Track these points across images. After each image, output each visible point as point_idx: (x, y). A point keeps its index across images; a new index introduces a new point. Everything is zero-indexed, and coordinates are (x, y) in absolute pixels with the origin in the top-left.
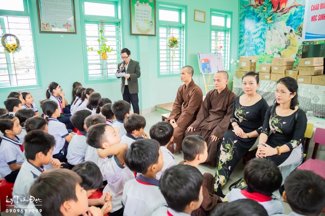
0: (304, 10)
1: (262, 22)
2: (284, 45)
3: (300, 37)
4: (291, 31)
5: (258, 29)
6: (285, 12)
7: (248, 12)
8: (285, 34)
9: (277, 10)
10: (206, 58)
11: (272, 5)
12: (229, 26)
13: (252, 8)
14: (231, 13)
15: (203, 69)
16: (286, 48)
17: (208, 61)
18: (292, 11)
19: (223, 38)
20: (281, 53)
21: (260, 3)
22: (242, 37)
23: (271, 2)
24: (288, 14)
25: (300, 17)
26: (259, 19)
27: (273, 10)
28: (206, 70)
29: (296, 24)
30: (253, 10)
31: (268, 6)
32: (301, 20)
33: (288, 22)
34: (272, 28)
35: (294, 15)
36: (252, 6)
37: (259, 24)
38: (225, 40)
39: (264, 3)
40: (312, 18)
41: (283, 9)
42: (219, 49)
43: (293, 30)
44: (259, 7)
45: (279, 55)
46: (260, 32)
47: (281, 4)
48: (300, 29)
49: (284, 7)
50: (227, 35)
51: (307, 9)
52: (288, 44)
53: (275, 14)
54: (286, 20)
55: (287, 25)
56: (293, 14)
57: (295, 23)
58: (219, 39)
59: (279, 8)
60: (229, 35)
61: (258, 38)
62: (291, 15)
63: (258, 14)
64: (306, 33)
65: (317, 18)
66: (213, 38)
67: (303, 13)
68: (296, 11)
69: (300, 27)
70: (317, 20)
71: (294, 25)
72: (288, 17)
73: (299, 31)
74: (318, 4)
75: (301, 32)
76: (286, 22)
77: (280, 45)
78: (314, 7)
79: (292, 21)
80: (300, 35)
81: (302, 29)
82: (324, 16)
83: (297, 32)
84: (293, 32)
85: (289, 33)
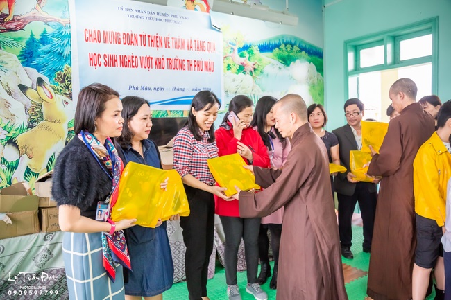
2: (22, 120)
3: (68, 100)
4: (40, 81)
6: (11, 26)
8: (23, 88)
16: (30, 127)
18: (35, 29)
24: (24, 35)
25: (59, 50)
29: (50, 65)
32: (62, 57)
33: (27, 57)
35: (44, 40)
40: (91, 59)
41: (4, 15)
43: (46, 79)
48: (65, 79)
49: (6, 11)
52: (35, 117)
54: (18, 50)
55: (26, 64)
56: (37, 37)
57: (47, 61)
62: (32, 40)
65: (102, 61)
67: (65, 42)
68: (45, 32)
69: (65, 75)
70: (103, 64)
71: (45, 66)
72: (24, 44)
73: (63, 85)
74: (99, 31)
75: (67, 87)
76: (21, 56)
77: (10, 117)
78: (91, 35)
79: (39, 56)
80: (66, 94)
81: (70, 81)
82: (116, 60)
83: (59, 87)
84: (46, 86)
85: (35, 87)
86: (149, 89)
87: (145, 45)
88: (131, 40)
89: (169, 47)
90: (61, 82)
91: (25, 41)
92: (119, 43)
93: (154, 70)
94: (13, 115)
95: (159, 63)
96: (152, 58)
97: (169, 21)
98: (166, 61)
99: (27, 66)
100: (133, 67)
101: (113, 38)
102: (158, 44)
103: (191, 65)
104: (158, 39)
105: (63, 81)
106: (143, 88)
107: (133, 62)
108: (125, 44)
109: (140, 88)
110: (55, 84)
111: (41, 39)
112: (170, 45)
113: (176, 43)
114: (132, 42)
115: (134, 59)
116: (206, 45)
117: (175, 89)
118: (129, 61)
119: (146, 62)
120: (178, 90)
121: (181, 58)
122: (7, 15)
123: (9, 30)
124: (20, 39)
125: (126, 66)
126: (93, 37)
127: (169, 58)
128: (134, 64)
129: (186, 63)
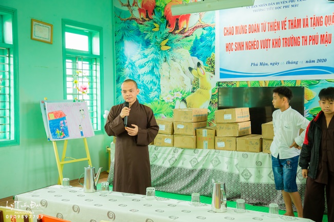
0: (214, 34)
1: (153, 49)
2: (189, 88)
3: (213, 75)
4: (199, 64)
5: (146, 60)
6: (187, 34)
7: (128, 29)
8: (190, 69)
9: (175, 30)
10: (58, 109)
11: (167, 22)
12: (96, 51)
13: (134, 24)
14: (100, 30)
15: (53, 131)
16: (193, 92)
17: (61, 115)
18: (198, 33)
19: (87, 73)
20: (187, 99)
21: (147, 17)
22: (121, 71)
23: (164, 17)
24: (192, 38)
25: (209, 44)
26: (147, 43)
27: (168, 30)
28: (58, 132)
29: (204, 54)
30: (138, 27)
31: (161, 23)
32: (211, 48)
33: (193, 51)
34: (169, 59)
35: (201, 40)
36: (135, 19)
37: (148, 51)
38: (91, 76)
39: (153, 17)
40: (227, 47)
41: (184, 29)
42: (80, 92)
43: (201, 63)
44: (146, 23)
45: (183, 103)
46: (151, 64)
47: (181, 21)
48: (212, 62)
49: (185, 27)
50: (94, 67)
51: (219, 32)
52: (196, 86)
53: (172, 36)
54: (189, 47)
55: (193, 55)
56: (199, 38)
57: (203, 52)
58: (80, 75)
59: (177, 28)
60: (98, 67)
61: (148, 74)
62: (196, 40)
63: (145, 34)
64: (221, 69)
65: (234, 47)
66: (69, 72)
67: (213, 38)
68: (203, 34)
69: (212, 60)
70: (234, 49)
71: (202, 55)
72: (192, 43)
73: (210, 66)
74: (233, 27)
75: (213, 67)
76: (190, 50)
77: (184, 86)
78: (227, 31)
79: (199, 50)
80: (212, 71)
81: (214, 63)
82: (243, 46)
83: (208, 67)
84: (202, 67)
85: (196, 68)
86: (267, 64)
87: (265, 31)
88: (254, 29)
89: (285, 29)
90: (210, 64)
91: (193, 42)
92: (246, 33)
93: (271, 50)
94: (185, 85)
95: (276, 43)
96: (270, 40)
97: (286, 7)
98: (282, 40)
99: (193, 56)
100: (255, 49)
101: (242, 30)
102: (276, 28)
103: (306, 40)
104: (276, 24)
105: (211, 64)
106: (261, 64)
107: (255, 45)
108: (250, 33)
109: (259, 64)
110: (206, 65)
111: (201, 39)
112: (287, 27)
113: (292, 24)
114: (255, 30)
115: (256, 43)
116: (323, 20)
117: (289, 63)
118: (252, 45)
119: (265, 44)
120: (292, 63)
121: (296, 36)
122: (186, 28)
123: (186, 36)
124: (191, 40)
125: (250, 49)
126: (229, 32)
127: (285, 37)
128: (256, 47)
129: (301, 40)
